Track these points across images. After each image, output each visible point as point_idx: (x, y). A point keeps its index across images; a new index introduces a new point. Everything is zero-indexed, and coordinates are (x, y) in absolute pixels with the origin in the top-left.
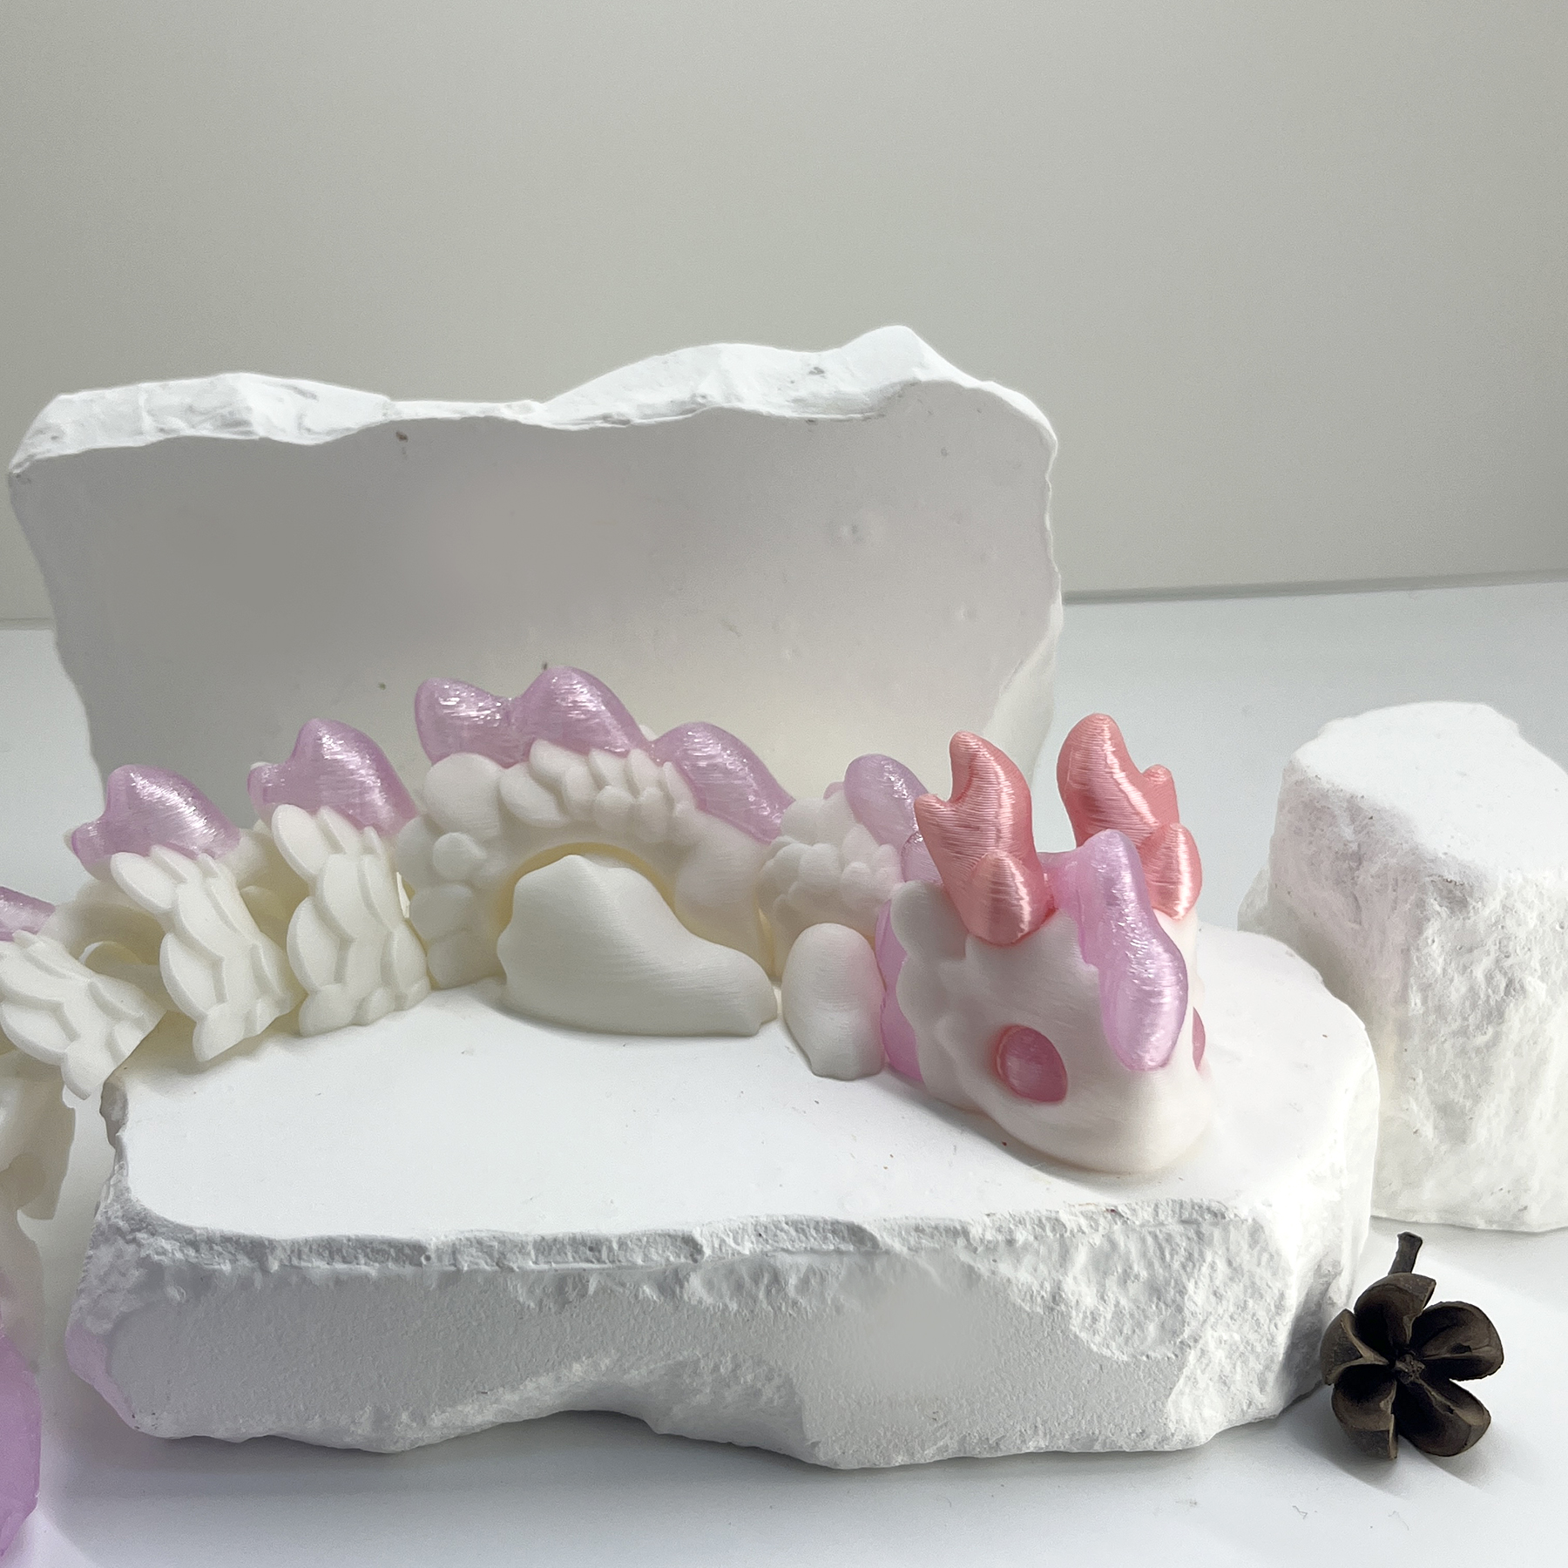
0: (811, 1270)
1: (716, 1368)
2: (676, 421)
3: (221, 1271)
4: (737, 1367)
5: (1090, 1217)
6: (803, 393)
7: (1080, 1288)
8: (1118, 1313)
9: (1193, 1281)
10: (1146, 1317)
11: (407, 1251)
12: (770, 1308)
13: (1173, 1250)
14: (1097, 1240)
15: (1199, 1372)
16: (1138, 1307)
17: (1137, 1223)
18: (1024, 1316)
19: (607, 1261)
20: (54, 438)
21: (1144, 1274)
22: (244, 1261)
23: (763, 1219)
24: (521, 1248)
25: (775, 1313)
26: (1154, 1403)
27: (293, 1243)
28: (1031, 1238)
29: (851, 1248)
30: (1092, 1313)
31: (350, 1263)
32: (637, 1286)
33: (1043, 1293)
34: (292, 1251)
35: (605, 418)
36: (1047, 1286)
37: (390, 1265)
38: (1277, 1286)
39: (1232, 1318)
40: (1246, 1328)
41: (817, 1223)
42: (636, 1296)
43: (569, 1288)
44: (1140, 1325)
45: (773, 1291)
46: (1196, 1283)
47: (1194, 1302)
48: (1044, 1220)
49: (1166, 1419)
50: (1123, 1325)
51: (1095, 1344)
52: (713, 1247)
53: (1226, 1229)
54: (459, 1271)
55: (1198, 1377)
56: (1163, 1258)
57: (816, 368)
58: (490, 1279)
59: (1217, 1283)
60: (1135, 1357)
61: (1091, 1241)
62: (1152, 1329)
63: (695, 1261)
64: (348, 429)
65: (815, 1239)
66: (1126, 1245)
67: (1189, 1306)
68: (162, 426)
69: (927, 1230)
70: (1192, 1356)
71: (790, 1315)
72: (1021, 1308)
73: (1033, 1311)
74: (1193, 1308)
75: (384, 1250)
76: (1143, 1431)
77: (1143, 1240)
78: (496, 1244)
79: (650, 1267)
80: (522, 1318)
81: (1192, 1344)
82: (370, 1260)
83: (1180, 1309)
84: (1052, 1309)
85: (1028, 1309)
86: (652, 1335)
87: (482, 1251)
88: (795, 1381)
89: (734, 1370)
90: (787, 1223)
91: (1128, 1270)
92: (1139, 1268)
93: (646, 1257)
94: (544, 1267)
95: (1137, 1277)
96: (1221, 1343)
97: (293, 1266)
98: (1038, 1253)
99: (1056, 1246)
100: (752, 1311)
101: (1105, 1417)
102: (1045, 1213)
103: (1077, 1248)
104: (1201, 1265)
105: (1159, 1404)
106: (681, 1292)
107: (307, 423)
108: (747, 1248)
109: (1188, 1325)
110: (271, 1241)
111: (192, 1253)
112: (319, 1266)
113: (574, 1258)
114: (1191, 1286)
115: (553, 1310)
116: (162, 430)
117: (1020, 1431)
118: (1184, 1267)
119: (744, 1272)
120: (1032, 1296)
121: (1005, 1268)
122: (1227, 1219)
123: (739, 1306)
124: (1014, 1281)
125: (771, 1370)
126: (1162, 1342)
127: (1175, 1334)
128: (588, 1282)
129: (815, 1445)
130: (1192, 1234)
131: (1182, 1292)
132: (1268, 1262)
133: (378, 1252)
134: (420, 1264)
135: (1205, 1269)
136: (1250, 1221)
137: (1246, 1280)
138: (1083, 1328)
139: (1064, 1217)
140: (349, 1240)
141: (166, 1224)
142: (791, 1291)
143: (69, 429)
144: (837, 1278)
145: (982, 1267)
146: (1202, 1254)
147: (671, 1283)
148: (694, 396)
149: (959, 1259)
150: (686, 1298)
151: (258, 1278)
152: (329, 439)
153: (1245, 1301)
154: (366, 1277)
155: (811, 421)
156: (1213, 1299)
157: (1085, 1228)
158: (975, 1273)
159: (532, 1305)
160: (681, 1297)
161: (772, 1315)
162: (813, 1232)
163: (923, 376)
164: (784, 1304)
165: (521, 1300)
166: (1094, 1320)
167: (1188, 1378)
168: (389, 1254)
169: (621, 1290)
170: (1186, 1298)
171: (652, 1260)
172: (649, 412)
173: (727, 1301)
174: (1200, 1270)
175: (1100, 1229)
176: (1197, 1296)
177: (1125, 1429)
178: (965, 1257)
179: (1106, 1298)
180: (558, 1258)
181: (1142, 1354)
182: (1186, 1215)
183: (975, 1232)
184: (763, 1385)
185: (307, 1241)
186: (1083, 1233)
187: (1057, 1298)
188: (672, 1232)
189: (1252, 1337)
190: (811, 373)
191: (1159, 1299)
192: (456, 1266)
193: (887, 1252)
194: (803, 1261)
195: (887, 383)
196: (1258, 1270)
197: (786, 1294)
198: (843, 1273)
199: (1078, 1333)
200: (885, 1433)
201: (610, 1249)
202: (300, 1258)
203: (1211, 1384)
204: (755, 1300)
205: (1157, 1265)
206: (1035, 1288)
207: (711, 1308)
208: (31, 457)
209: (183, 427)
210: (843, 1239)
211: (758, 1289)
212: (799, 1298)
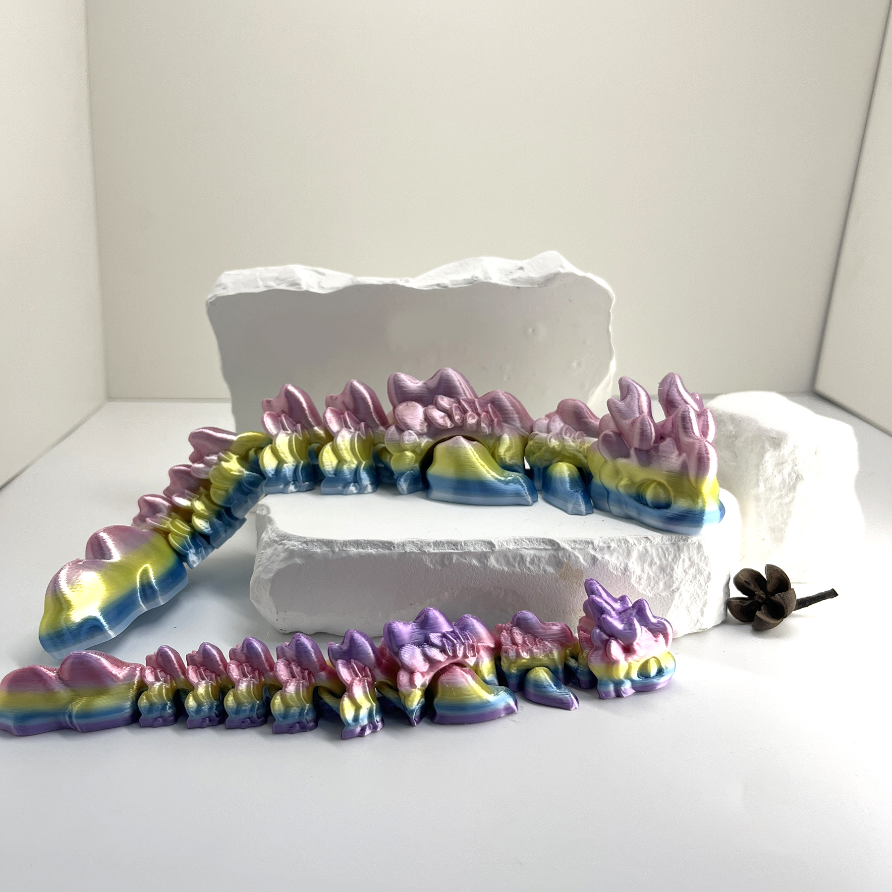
0: (535, 556)
1: (498, 596)
2: (465, 287)
3: (317, 552)
5: (638, 540)
6: (515, 276)
7: (634, 566)
8: (649, 578)
9: (676, 566)
10: (659, 579)
11: (386, 544)
12: (519, 570)
13: (669, 553)
14: (641, 548)
15: (679, 603)
16: (656, 575)
17: (655, 543)
18: (614, 576)
19: (460, 550)
20: (224, 288)
21: (658, 563)
22: (325, 548)
23: (517, 537)
24: (428, 544)
25: (521, 572)
27: (344, 541)
28: (616, 546)
29: (550, 548)
30: (639, 576)
31: (364, 549)
32: (471, 559)
33: (621, 567)
34: (343, 545)
35: (438, 285)
36: (623, 565)
37: (380, 549)
38: (708, 570)
39: (691, 582)
40: (696, 586)
41: (537, 539)
42: (470, 564)
43: (446, 560)
44: (657, 583)
45: (521, 564)
46: (678, 567)
47: (677, 574)
48: (621, 539)
50: (650, 582)
51: (640, 589)
52: (499, 546)
53: (688, 546)
54: (406, 552)
55: (679, 606)
56: (665, 557)
57: (520, 267)
58: (417, 555)
59: (685, 567)
60: (655, 595)
61: (638, 549)
62: (661, 585)
63: (493, 551)
64: (339, 288)
65: (536, 544)
66: (651, 551)
67: (675, 575)
69: (578, 542)
70: (677, 595)
71: (527, 573)
72: (613, 573)
73: (617, 574)
74: (677, 576)
75: (378, 544)
77: (658, 550)
78: (419, 542)
79: (476, 552)
80: (428, 572)
81: (676, 591)
82: (373, 548)
83: (672, 577)
84: (625, 574)
85: (615, 573)
87: (414, 545)
89: (505, 597)
90: (525, 539)
91: (652, 560)
92: (656, 560)
93: (475, 549)
94: (437, 551)
95: (656, 563)
96: (687, 591)
97: (343, 550)
98: (619, 552)
99: (626, 550)
102: (621, 537)
103: (633, 551)
104: (679, 560)
106: (487, 562)
107: (322, 284)
108: (512, 546)
109: (675, 583)
110: (336, 541)
111: (305, 545)
112: (353, 550)
113: (448, 548)
114: (675, 567)
115: (439, 569)
116: (266, 286)
118: (673, 560)
119: (510, 556)
120: (617, 568)
121: (607, 557)
122: (689, 542)
123: (508, 569)
124: (610, 561)
126: (665, 590)
127: (670, 587)
128: (453, 557)
130: (676, 547)
131: (672, 570)
132: (704, 560)
133: (375, 545)
134: (391, 550)
135: (681, 561)
136: (697, 543)
137: (696, 567)
138: (636, 582)
139: (629, 539)
140: (365, 540)
141: (295, 536)
142: (528, 565)
143: (230, 285)
144: (545, 559)
145: (599, 556)
146: (679, 555)
147: (483, 559)
148: (473, 277)
149: (590, 553)
150: (488, 564)
151: (330, 554)
152: (331, 291)
153: (696, 575)
154: (371, 554)
155: (518, 288)
156: (684, 574)
157: (636, 543)
158: (596, 558)
159: (432, 566)
162: (536, 542)
163: (562, 271)
164: (525, 569)
165: (428, 564)
166: (640, 579)
167: (675, 606)
168: (380, 546)
169: (465, 561)
170: (674, 572)
171: (477, 550)
172: (455, 283)
173: (504, 567)
174: (679, 562)
175: (642, 544)
176: (678, 572)
178: (592, 552)
179: (644, 571)
180: (442, 548)
181: (658, 594)
183: (596, 543)
185: (349, 541)
186: (636, 545)
187: (626, 569)
188: (484, 540)
189: (699, 591)
190: (519, 269)
191: (664, 572)
192: (404, 550)
193: (564, 549)
194: (532, 552)
195: (548, 273)
196: (700, 563)
197: (526, 565)
198: (547, 557)
199: (634, 584)
201: (461, 545)
202: (346, 548)
203: (683, 610)
204: (514, 567)
205: (663, 559)
206: (618, 565)
207: (498, 569)
208: (215, 295)
209: (274, 285)
210: (547, 544)
211: (515, 562)
212: (530, 566)
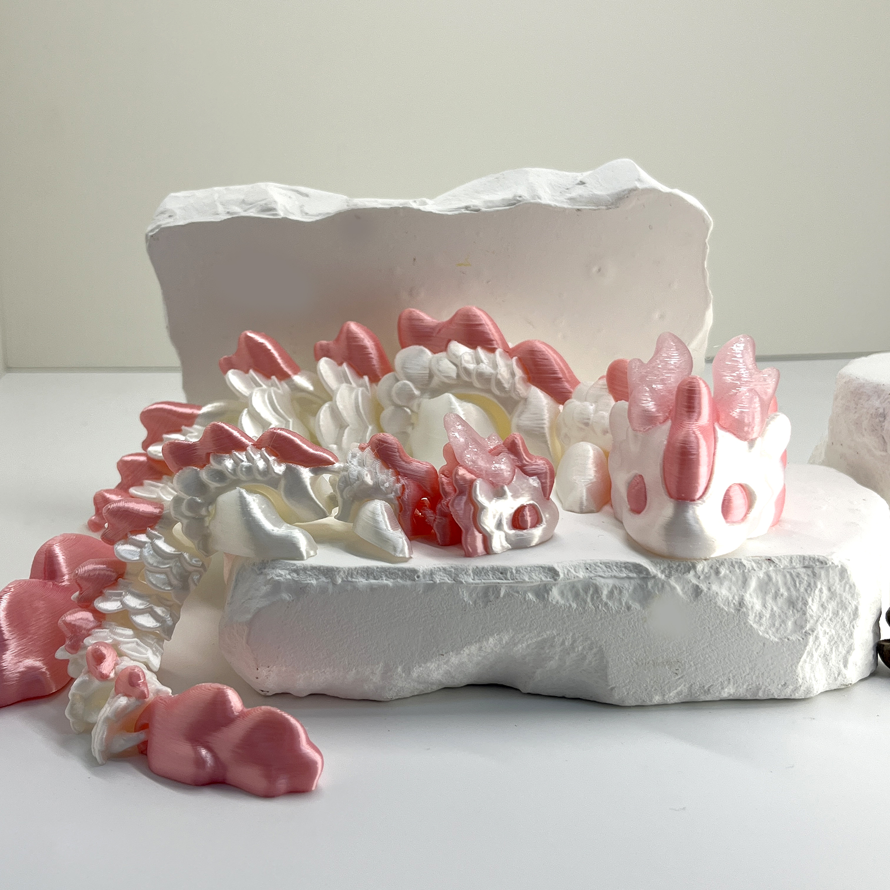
0: (615, 587)
1: (563, 643)
2: (505, 209)
3: (312, 584)
4: (574, 641)
5: (757, 563)
6: (574, 194)
7: (753, 600)
8: (773, 615)
9: (811, 598)
10: (787, 617)
11: (407, 573)
12: (593, 607)
13: (800, 581)
14: (761, 575)
15: (814, 649)
16: (783, 612)
17: (782, 567)
18: (724, 614)
19: (510, 579)
20: (170, 216)
21: (786, 594)
22: (323, 579)
23: (589, 561)
24: (465, 572)
25: (596, 610)
26: (791, 666)
27: (349, 569)
28: (728, 572)
29: (635, 575)
30: (759, 614)
31: (377, 580)
32: (525, 593)
33: (734, 601)
34: (348, 574)
35: (467, 208)
36: (736, 598)
37: (399, 580)
38: (854, 603)
39: (831, 620)
40: (838, 626)
41: (617, 563)
42: (525, 598)
43: (490, 593)
44: (783, 622)
45: (595, 597)
46: (813, 600)
47: (812, 610)
48: (734, 563)
49: (797, 676)
50: (775, 621)
51: (761, 631)
52: (564, 573)
53: (827, 571)
54: (435, 583)
55: (814, 653)
56: (795, 586)
57: (581, 182)
58: (450, 587)
59: (824, 600)
60: (781, 639)
61: (758, 575)
62: (790, 624)
63: (555, 580)
64: (328, 213)
65: (616, 571)
66: (776, 578)
67: (809, 611)
68: (228, 210)
69: (675, 567)
70: (811, 639)
71: (603, 611)
72: (723, 609)
73: (729, 611)
74: (811, 613)
75: (396, 572)
76: (785, 683)
77: (785, 576)
78: (453, 570)
79: (532, 582)
80: (465, 610)
81: (811, 633)
82: (388, 578)
83: (804, 614)
84: (739, 610)
85: (726, 610)
86: (531, 621)
87: (446, 573)
88: (604, 649)
89: (572, 644)
90: (601, 563)
91: (778, 591)
92: (783, 590)
93: (530, 578)
94: (477, 581)
95: (782, 595)
96: (825, 633)
97: (348, 581)
98: (731, 580)
99: (741, 577)
100: (584, 608)
101: (766, 674)
102: (734, 560)
103: (751, 578)
104: (815, 590)
105: (794, 667)
106: (548, 597)
107: (306, 209)
108: (582, 574)
109: (809, 622)
110: (337, 568)
111: (295, 575)
112: (362, 581)
113: (493, 577)
114: (810, 600)
115: (481, 606)
116: (228, 213)
117: (721, 682)
118: (806, 590)
119: (580, 586)
120: (728, 603)
121: (715, 587)
122: (828, 565)
123: (577, 605)
124: (719, 593)
125: (592, 643)
126: (795, 632)
127: (802, 627)
128: (500, 590)
129: (612, 689)
130: (810, 572)
131: (805, 603)
132: (849, 590)
133: (392, 574)
134: (414, 580)
135: (817, 592)
136: (840, 567)
137: (838, 599)
138: (755, 622)
139: (745, 562)
140: (377, 568)
142: (604, 597)
143: (178, 212)
144: (628, 591)
145: (704, 587)
146: (815, 583)
147: (542, 592)
148: (515, 196)
149: (691, 582)
150: (550, 600)
151: (330, 586)
152: (318, 218)
153: (838, 611)
154: (387, 586)
155: (579, 210)
156: (821, 609)
157: (755, 568)
158: (700, 589)
159: (471, 603)
160: (548, 600)
161: (594, 611)
162: (615, 568)
163: (639, 185)
164: (600, 605)
165: (465, 599)
166: (761, 618)
167: (809, 653)
168: (398, 574)
169: (517, 595)
170: (808, 607)
171: (533, 579)
172: (490, 205)
173: (571, 603)
174: (814, 592)
175: (763, 569)
176: (813, 607)
177: (776, 682)
178: (695, 581)
179: (767, 606)
180: (485, 577)
181: (785, 638)
182: (806, 563)
183: (699, 568)
184: (587, 653)
185: (356, 568)
186: (755, 570)
187: (742, 604)
188: (543, 566)
189: (841, 632)
190: (578, 184)
191: (793, 607)
192: (432, 580)
193: (654, 577)
194: (611, 582)
195: (620, 189)
196: (844, 594)
197: (601, 599)
198: (631, 588)
199: (752, 625)
200: (650, 682)
201: (512, 573)
202: (352, 577)
203: (820, 659)
204: (586, 602)
205: (792, 589)
206: (730, 598)
207: (563, 606)
208: (159, 226)
209: (240, 211)
210: (631, 571)
211: (587, 595)
212: (608, 601)
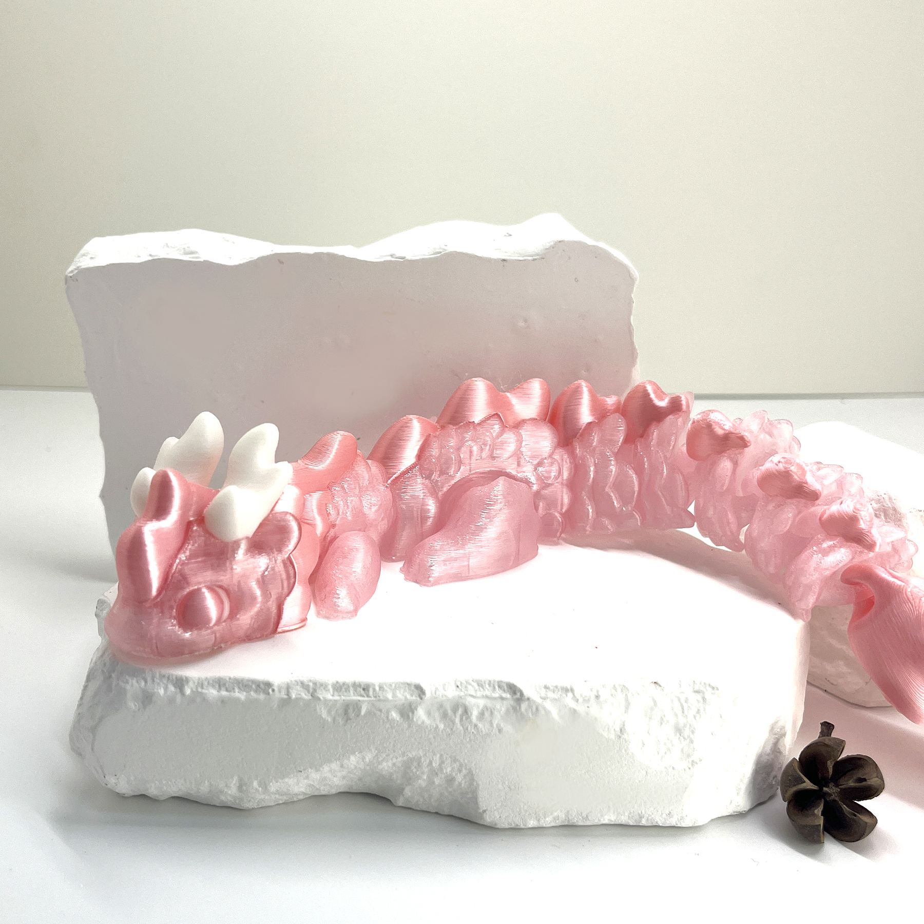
0: (486, 708)
1: (431, 763)
2: (430, 258)
3: (158, 693)
5: (643, 686)
8: (657, 742)
9: (699, 725)
10: (673, 745)
11: (262, 686)
12: (461, 728)
13: (689, 707)
14: (646, 699)
16: (668, 739)
17: (669, 691)
18: (604, 740)
19: (372, 697)
20: (92, 257)
21: (672, 720)
22: (172, 688)
23: (460, 678)
24: (324, 686)
25: (465, 731)
26: (676, 796)
27: (200, 679)
28: (609, 696)
29: (508, 696)
30: (642, 740)
31: (230, 691)
32: (388, 712)
33: (615, 727)
34: (198, 683)
35: (392, 256)
36: (618, 723)
37: (252, 693)
42: (387, 717)
43: (351, 711)
44: (669, 750)
45: (464, 718)
48: (617, 686)
49: (683, 806)
50: (660, 749)
51: (643, 759)
52: (432, 691)
53: (719, 697)
54: (290, 698)
56: (683, 712)
57: (508, 234)
58: (307, 704)
60: (666, 768)
61: (643, 699)
62: (676, 753)
63: (421, 698)
65: (488, 690)
66: (662, 703)
67: (697, 739)
68: (149, 252)
70: (699, 768)
71: (473, 733)
72: (602, 735)
73: (609, 738)
74: (699, 741)
75: (249, 685)
76: (670, 812)
77: (672, 701)
78: (311, 684)
79: (396, 701)
80: (323, 727)
81: (698, 762)
82: (241, 690)
83: (692, 742)
85: (606, 736)
86: (395, 741)
87: (303, 688)
88: (474, 772)
89: (440, 765)
90: (473, 681)
92: (669, 716)
93: (394, 695)
94: (336, 698)
95: (668, 721)
97: (198, 692)
98: (612, 704)
99: (623, 701)
100: (452, 729)
101: (648, 803)
102: (618, 682)
103: (635, 703)
105: (679, 796)
106: (413, 716)
108: (451, 693)
109: (697, 751)
110: (187, 678)
111: (143, 683)
112: (213, 693)
113: (354, 693)
115: (341, 724)
118: (695, 717)
119: (448, 707)
120: (608, 729)
121: (594, 711)
122: (720, 691)
123: (445, 726)
124: (598, 717)
125: (461, 765)
126: (681, 760)
127: (689, 756)
128: (361, 707)
130: (700, 698)
131: (693, 731)
133: (246, 686)
134: (269, 694)
135: (707, 718)
138: (637, 749)
139: (628, 685)
140: (230, 679)
142: (474, 719)
143: (99, 253)
144: (500, 712)
145: (581, 710)
146: (705, 710)
147: (407, 711)
149: (568, 705)
150: (415, 719)
151: (179, 698)
152: (241, 262)
154: (238, 699)
155: (504, 260)
157: (639, 691)
158: (577, 713)
159: (330, 720)
161: (462, 732)
162: (487, 686)
163: (565, 238)
164: (470, 726)
165: (324, 717)
166: (643, 745)
168: (252, 687)
169: (380, 714)
170: (696, 734)
171: (397, 697)
172: (418, 254)
173: (438, 723)
174: (704, 719)
175: (649, 693)
176: (702, 735)
177: (660, 811)
178: (572, 704)
180: (345, 694)
181: (670, 766)
182: (696, 688)
183: (578, 690)
185: (207, 678)
186: (639, 694)
187: (623, 730)
188: (409, 682)
190: (505, 236)
191: (680, 735)
192: (288, 695)
193: (529, 699)
194: (482, 703)
197: (471, 721)
198: (503, 709)
199: (634, 752)
200: (523, 807)
201: (374, 690)
202: (202, 688)
204: (454, 723)
205: (680, 716)
206: (611, 724)
207: (429, 726)
208: (78, 267)
210: (504, 691)
211: (455, 717)
212: (478, 722)
